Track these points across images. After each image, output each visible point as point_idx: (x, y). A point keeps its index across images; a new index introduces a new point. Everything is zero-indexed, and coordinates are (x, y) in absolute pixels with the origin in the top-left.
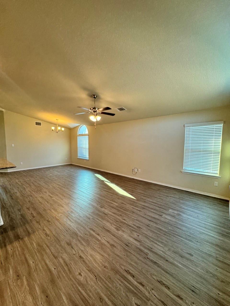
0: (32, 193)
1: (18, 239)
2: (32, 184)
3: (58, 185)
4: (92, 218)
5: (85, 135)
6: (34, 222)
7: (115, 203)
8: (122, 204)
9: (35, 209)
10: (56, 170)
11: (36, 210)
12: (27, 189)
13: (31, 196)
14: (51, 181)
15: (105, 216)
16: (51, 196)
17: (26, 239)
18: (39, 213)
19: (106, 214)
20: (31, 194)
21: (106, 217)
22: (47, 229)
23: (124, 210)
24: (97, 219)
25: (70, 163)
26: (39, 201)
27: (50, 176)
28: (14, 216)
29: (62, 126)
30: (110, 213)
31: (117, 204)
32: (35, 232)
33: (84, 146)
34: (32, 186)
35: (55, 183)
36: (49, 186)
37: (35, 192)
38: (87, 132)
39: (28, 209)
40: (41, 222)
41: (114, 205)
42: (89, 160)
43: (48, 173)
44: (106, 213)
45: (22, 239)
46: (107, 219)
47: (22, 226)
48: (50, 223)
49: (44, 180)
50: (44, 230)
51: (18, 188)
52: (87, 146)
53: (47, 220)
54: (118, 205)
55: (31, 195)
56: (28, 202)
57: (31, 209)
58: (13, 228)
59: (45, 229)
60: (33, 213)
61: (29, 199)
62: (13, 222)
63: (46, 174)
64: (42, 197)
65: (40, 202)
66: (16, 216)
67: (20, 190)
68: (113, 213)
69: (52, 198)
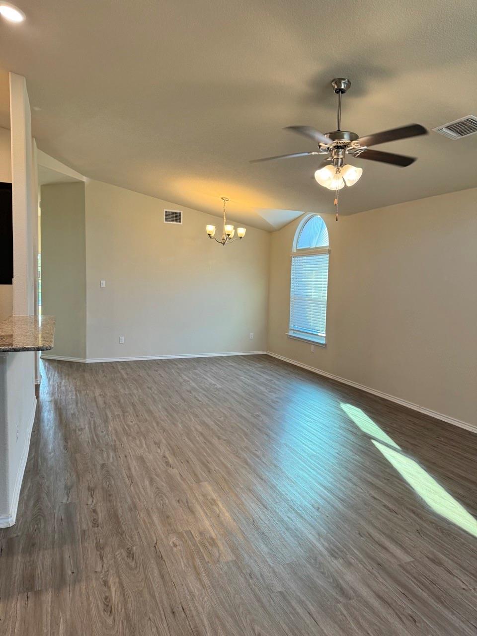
0: (120, 440)
1: (28, 590)
2: (130, 410)
3: (204, 423)
4: (281, 593)
5: (317, 251)
6: (90, 544)
7: (398, 552)
8: (429, 563)
9: (108, 496)
10: (214, 369)
11: (110, 501)
12: (111, 422)
13: (115, 449)
14: (186, 408)
15: (339, 602)
16: (170, 460)
17: (48, 598)
18: (114, 517)
19: (342, 591)
20: (118, 443)
21: (339, 605)
22: (117, 582)
23: (438, 599)
24: (301, 602)
25: (265, 353)
26: (129, 469)
27: (189, 388)
28: (49, 504)
29: (238, 222)
30: (364, 592)
31: (407, 559)
32: (80, 581)
33: (312, 294)
34: (130, 414)
35: (196, 416)
36: (175, 424)
37: (130, 438)
38: (325, 242)
39: (91, 490)
40: (108, 549)
41: (393, 560)
42: (325, 345)
43: (187, 379)
44: (345, 586)
45: (38, 594)
46: (341, 617)
47: (53, 548)
48: (133, 564)
49: (167, 399)
50: (106, 583)
51: (92, 414)
52: (323, 295)
53: (128, 549)
54: (409, 563)
55: (115, 446)
56: (99, 467)
57: (98, 495)
58: (31, 546)
59: (111, 580)
60: (98, 509)
61: (105, 455)
62: (37, 524)
63: (181, 380)
64: (141, 459)
65: (130, 477)
66: (54, 507)
67: (95, 423)
68: (379, 597)
69: (170, 471)
